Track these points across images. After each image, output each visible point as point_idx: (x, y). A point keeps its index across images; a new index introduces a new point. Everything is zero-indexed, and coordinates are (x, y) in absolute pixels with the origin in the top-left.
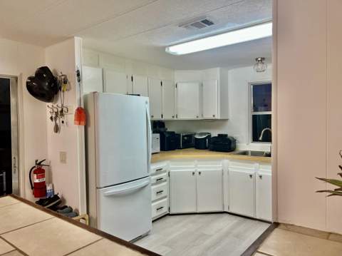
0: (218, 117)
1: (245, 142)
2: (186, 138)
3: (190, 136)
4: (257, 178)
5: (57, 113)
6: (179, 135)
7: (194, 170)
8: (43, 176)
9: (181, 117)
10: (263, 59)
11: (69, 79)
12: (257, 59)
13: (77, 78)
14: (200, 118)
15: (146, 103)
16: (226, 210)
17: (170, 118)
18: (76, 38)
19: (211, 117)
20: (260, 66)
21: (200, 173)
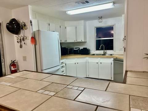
0: (83, 41)
1: (93, 51)
2: (70, 50)
3: (72, 49)
4: (100, 63)
5: (20, 40)
6: (67, 49)
7: (75, 62)
8: (16, 67)
9: (68, 41)
10: (101, 17)
11: (27, 25)
12: (99, 17)
13: (30, 24)
14: (76, 42)
15: (58, 35)
16: (88, 77)
17: (64, 42)
18: (29, 6)
19: (80, 41)
20: (100, 20)
21: (78, 63)
